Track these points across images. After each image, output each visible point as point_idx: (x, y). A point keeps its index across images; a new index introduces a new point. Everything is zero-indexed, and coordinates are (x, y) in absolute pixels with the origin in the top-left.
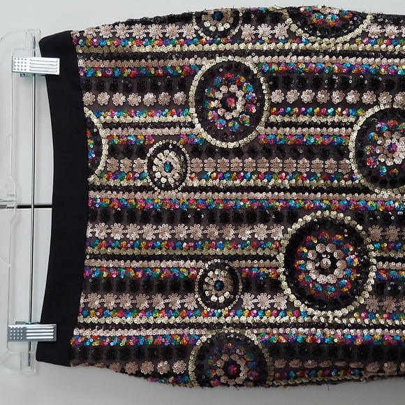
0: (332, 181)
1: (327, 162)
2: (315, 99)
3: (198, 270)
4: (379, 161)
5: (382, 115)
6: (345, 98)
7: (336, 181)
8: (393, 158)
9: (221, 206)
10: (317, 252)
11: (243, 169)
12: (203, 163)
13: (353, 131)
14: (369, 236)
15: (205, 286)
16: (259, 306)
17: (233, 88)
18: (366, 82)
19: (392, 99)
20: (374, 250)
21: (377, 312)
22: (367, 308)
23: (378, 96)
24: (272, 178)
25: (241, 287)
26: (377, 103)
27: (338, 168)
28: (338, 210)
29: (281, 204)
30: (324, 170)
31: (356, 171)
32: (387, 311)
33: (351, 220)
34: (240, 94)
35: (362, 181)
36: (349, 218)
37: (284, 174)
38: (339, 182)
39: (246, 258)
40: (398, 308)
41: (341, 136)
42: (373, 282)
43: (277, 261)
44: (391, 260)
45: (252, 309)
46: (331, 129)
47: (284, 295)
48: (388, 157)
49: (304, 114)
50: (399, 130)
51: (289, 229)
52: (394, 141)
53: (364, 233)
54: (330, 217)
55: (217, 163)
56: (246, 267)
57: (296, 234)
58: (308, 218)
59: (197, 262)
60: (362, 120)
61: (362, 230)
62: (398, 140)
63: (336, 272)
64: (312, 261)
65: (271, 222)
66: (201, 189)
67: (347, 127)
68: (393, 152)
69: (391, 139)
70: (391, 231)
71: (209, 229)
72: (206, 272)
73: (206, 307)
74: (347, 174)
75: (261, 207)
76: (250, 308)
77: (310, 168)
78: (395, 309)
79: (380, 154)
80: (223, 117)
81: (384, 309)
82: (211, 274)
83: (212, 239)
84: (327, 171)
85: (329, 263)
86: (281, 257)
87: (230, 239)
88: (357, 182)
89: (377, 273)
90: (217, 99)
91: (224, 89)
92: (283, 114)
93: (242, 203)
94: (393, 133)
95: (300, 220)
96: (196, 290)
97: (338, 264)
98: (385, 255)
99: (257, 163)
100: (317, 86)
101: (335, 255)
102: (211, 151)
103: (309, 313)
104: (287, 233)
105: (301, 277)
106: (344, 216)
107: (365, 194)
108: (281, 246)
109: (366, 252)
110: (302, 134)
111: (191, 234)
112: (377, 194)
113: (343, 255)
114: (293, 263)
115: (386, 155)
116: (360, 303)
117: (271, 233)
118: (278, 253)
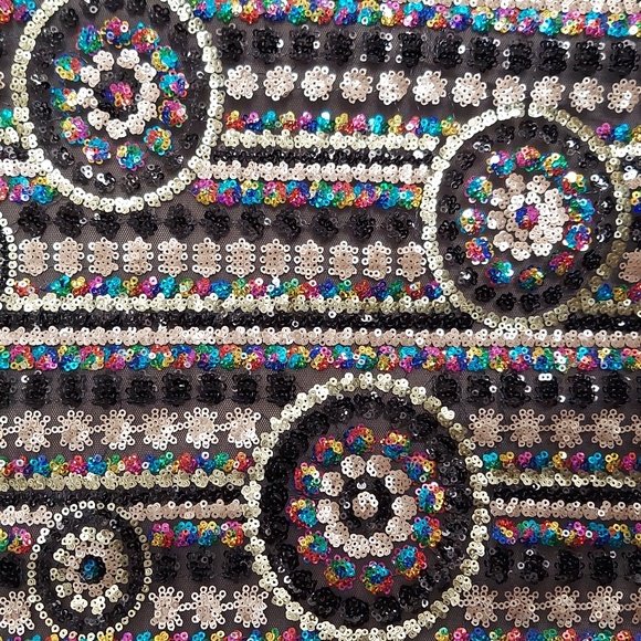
0: (380, 300)
1: (368, 250)
2: (336, 92)
3: (35, 530)
4: (496, 249)
5: (503, 135)
6: (410, 90)
7: (389, 299)
8: (530, 242)
9: (97, 363)
10: (344, 477)
11: (155, 268)
12: (50, 250)
13: (432, 172)
14: (470, 434)
15: (54, 572)
16: (196, 619)
17: (129, 57)
18: (462, 49)
19: (527, 93)
20: (483, 470)
21: (493, 626)
22: (468, 616)
23: (491, 87)
24: (230, 289)
25: (148, 572)
26: (489, 104)
27: (396, 266)
28: (395, 371)
29: (254, 356)
30: (360, 272)
31: (438, 274)
32: (518, 623)
33: (428, 395)
34: (145, 73)
35: (455, 299)
36: (422, 391)
37: (259, 281)
38: (396, 299)
39: (162, 495)
40: (542, 614)
41: (400, 184)
42: (480, 549)
43: (244, 501)
44: (524, 493)
45: (178, 630)
46: (376, 168)
47: (261, 590)
48: (516, 240)
49: (311, 127)
50: (542, 172)
51: (273, 421)
52: (532, 198)
53: (458, 427)
54: (376, 389)
55: (86, 251)
56: (163, 520)
57: (292, 432)
58: (322, 392)
59: (33, 509)
60: (452, 147)
61: (454, 421)
62: (542, 196)
63: (392, 525)
64: (332, 499)
65: (227, 403)
66: (45, 319)
67: (416, 163)
68: (530, 226)
69: (525, 192)
70: (524, 423)
71: (65, 422)
72: (56, 535)
73: (55, 628)
74: (416, 279)
75: (202, 365)
76: (171, 627)
77: (326, 265)
78: (536, 619)
79: (496, 231)
80: (103, 132)
81: (508, 618)
82: (69, 539)
83: (72, 447)
84: (367, 272)
85: (375, 503)
86: (253, 492)
87: (122, 447)
88: (442, 300)
89: (491, 527)
90: (87, 85)
91: (104, 59)
92: (258, 128)
93: (152, 356)
94: (528, 178)
95: (301, 396)
96: (31, 582)
97: (397, 506)
98: (510, 482)
99: (190, 251)
100: (340, 57)
101: (390, 484)
102: (70, 220)
103: (323, 636)
104: (269, 430)
105: (304, 542)
106: (411, 386)
107: (461, 329)
108: (254, 464)
109: (464, 475)
110: (306, 180)
111: (16, 435)
112: (490, 330)
113: (408, 482)
114: (283, 506)
115: (513, 233)
116: (450, 606)
117: (228, 432)
118: (247, 482)
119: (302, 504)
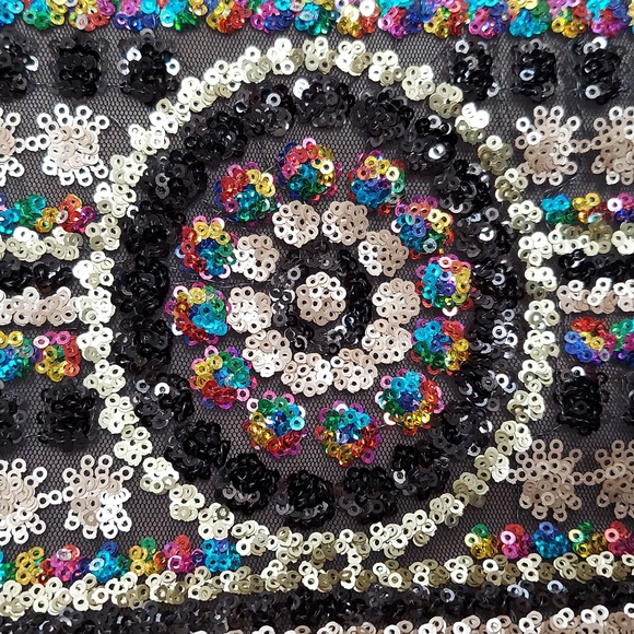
10: (279, 243)
14: (517, 159)
20: (545, 226)
21: (574, 519)
22: (525, 500)
28: (373, 36)
32: (620, 511)
33: (437, 81)
36: (426, 72)
42: (545, 373)
43: (79, 290)
47: (119, 463)
51: (135, 132)
53: (495, 143)
54: (335, 69)
57: (173, 154)
58: (230, 75)
61: (488, 131)
64: (258, 286)
81: (603, 501)
85: (340, 294)
86: (94, 271)
89: (560, 330)
97: (383, 298)
98: (593, 249)
101: (367, 256)
103: (244, 548)
104: (127, 150)
105: (206, 365)
106: (404, 64)
108: (97, 218)
113: (401, 254)
114: (159, 300)
116: (491, 482)
117: (43, 152)
118: (85, 252)
119: (196, 295)
